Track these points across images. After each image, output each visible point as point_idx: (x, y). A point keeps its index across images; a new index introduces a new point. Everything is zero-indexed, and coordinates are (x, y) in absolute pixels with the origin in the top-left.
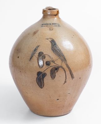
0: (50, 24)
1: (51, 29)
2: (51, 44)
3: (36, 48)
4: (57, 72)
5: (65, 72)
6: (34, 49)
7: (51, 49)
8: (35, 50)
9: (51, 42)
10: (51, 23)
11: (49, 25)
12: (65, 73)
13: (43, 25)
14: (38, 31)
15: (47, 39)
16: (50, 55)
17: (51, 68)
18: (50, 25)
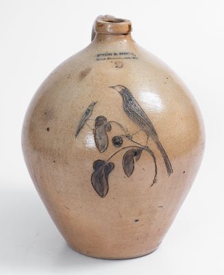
0: (115, 54)
1: (119, 66)
2: (121, 99)
3: (90, 108)
4: (137, 159)
5: (155, 159)
6: (85, 110)
7: (122, 109)
8: (88, 112)
9: (122, 95)
10: (117, 53)
11: (113, 56)
12: (155, 162)
13: (100, 57)
14: (90, 69)
15: (113, 87)
16: (122, 123)
17: (124, 151)
18: (116, 56)
